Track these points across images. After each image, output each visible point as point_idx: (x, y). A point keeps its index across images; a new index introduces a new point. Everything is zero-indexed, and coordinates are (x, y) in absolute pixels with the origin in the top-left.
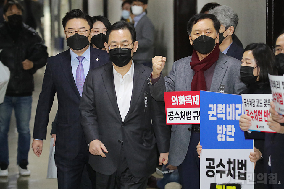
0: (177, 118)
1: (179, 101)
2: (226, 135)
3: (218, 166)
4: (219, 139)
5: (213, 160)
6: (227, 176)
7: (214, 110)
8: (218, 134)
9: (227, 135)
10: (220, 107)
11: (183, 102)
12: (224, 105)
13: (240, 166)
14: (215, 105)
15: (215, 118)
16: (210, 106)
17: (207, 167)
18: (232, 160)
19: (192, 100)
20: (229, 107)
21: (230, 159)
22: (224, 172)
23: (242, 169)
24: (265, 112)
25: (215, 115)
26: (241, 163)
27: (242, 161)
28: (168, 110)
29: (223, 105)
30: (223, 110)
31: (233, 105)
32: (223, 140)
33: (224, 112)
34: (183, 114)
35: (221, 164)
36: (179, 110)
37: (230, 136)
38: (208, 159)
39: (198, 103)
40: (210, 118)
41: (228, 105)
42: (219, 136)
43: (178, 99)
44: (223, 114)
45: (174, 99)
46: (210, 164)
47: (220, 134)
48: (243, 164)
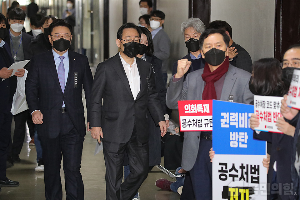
0: (190, 125)
1: (192, 109)
2: (238, 142)
3: (231, 170)
4: (232, 146)
5: (226, 165)
6: (240, 179)
7: (226, 118)
8: (231, 141)
9: (240, 142)
10: (232, 116)
11: (195, 110)
12: (237, 114)
13: (253, 171)
14: (228, 113)
15: (227, 126)
16: (222, 114)
17: (219, 171)
18: (245, 165)
19: (203, 109)
20: (242, 116)
21: (242, 164)
22: (237, 176)
23: (254, 173)
24: (274, 114)
25: (228, 122)
26: (254, 168)
27: (255, 166)
28: (182, 118)
29: (235, 113)
30: (236, 118)
31: (246, 114)
32: (236, 146)
33: (237, 120)
34: (195, 122)
35: (233, 168)
36: (191, 118)
37: (243, 143)
38: (220, 164)
39: (208, 111)
40: (223, 126)
41: (240, 114)
42: (231, 143)
43: (191, 107)
44: (235, 123)
45: (187, 107)
46: (222, 168)
47: (233, 140)
48: (256, 169)
